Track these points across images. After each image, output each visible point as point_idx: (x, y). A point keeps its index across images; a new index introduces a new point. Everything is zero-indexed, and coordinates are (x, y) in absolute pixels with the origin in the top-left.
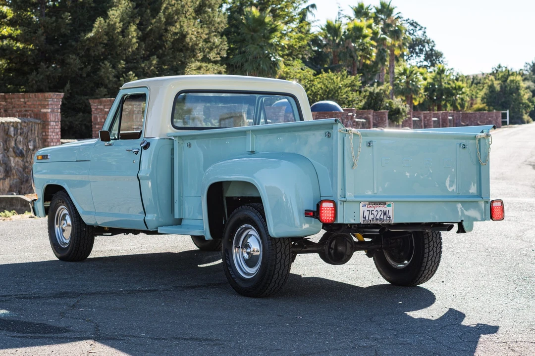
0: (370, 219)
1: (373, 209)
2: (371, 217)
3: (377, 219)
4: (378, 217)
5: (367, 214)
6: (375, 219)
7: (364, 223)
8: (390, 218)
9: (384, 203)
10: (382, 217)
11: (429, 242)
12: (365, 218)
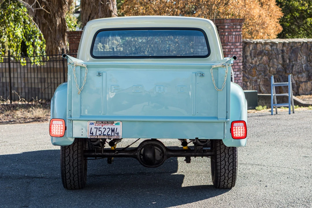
0: (98, 134)
1: (101, 126)
2: (98, 133)
3: (104, 135)
4: (106, 133)
5: (94, 131)
6: (102, 135)
7: (91, 137)
8: (118, 134)
9: (112, 122)
10: (110, 133)
11: (221, 153)
12: (93, 134)
